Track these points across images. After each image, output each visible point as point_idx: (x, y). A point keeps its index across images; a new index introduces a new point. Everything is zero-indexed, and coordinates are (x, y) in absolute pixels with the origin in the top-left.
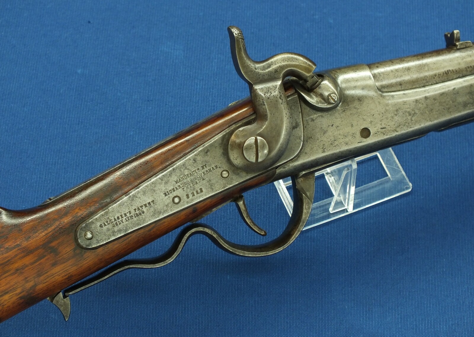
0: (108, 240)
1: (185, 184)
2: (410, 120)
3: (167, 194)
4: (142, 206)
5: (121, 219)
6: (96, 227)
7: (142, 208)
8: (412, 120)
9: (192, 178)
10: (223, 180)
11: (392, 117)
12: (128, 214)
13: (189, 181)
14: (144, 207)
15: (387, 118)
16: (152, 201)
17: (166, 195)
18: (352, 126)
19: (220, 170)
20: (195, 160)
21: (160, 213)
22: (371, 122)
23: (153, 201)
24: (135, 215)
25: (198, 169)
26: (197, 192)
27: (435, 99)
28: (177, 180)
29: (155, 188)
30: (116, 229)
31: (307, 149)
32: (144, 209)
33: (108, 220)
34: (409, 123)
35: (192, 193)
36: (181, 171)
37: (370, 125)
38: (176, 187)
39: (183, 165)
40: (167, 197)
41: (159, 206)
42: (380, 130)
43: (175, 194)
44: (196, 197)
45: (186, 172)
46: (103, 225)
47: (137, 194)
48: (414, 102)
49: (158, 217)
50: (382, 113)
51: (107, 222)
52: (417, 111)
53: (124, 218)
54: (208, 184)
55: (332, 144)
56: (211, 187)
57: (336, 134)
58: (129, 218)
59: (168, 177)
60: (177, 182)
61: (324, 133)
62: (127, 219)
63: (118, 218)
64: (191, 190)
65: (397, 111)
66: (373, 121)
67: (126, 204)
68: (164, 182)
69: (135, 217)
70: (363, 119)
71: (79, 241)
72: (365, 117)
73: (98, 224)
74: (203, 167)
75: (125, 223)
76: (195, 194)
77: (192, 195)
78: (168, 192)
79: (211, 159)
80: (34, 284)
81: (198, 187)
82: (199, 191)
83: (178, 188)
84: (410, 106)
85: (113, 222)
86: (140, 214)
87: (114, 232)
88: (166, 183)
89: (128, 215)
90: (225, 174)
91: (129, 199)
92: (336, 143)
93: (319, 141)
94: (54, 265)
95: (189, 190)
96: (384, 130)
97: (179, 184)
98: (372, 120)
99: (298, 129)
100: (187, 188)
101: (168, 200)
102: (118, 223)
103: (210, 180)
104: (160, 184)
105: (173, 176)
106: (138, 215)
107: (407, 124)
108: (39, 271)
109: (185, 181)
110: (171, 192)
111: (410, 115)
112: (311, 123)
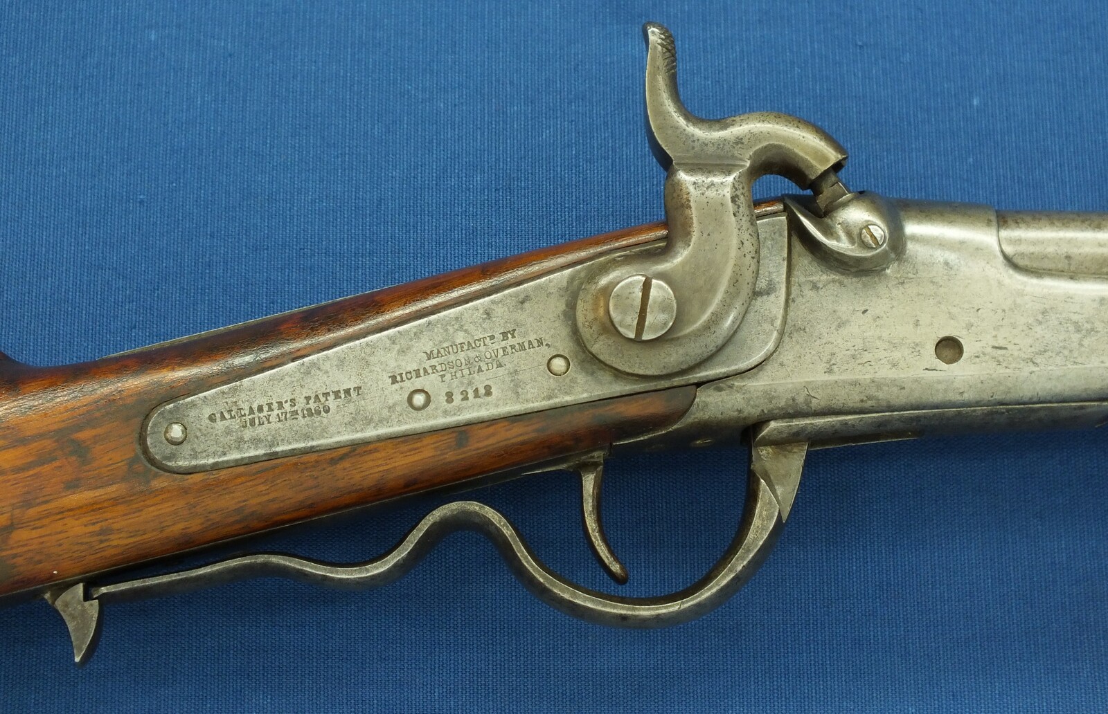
0: (220, 456)
1: (450, 365)
2: (1075, 345)
3: (399, 378)
4: (326, 395)
5: (265, 413)
6: (199, 418)
7: (327, 400)
8: (1081, 345)
9: (472, 354)
10: (550, 377)
11: (1029, 327)
12: (289, 403)
13: (463, 361)
14: (332, 397)
15: (1014, 326)
16: (355, 388)
17: (394, 381)
18: (917, 324)
19: (547, 352)
20: (488, 314)
21: (368, 421)
22: (969, 326)
23: (358, 389)
24: (305, 412)
25: (492, 337)
26: (476, 391)
28: (431, 352)
29: (372, 358)
30: (248, 434)
31: (787, 356)
32: (332, 402)
33: (234, 408)
34: (1071, 351)
35: (462, 393)
36: (446, 330)
37: (964, 332)
38: (425, 369)
39: (457, 319)
40: (396, 386)
41: (371, 404)
42: (989, 350)
43: (418, 383)
44: (470, 404)
45: (460, 338)
46: (218, 416)
47: (321, 362)
48: (1095, 300)
49: (362, 430)
50: (1004, 311)
51: (230, 411)
52: (1099, 326)
53: (276, 412)
54: (508, 379)
55: (854, 357)
56: (516, 388)
57: (870, 333)
58: (288, 415)
59: (411, 340)
60: (429, 356)
61: (839, 326)
62: (282, 418)
63: (260, 409)
64: (462, 383)
65: (1044, 312)
66: (975, 324)
67: (287, 378)
68: (397, 347)
69: (304, 417)
70: (949, 313)
71: (149, 441)
72: (954, 310)
73: (207, 412)
74: (504, 335)
75: (273, 426)
76: (471, 395)
77: (461, 397)
78: (401, 375)
79: (531, 319)
80: (9, 522)
81: (480, 381)
82: (482, 391)
83: (430, 371)
84: (1082, 307)
85: (245, 415)
86: (318, 413)
87: (240, 441)
88: (402, 352)
89: (287, 407)
90: (559, 364)
91: (299, 370)
92: (867, 356)
93: (824, 341)
94: (72, 485)
95: (456, 382)
96: (1000, 352)
97: (433, 362)
98: (972, 321)
99: (772, 297)
100: (454, 376)
101: (397, 395)
102: (257, 421)
103: (516, 371)
104: (389, 350)
105: (425, 338)
106: (310, 414)
107: (1066, 352)
108: (28, 493)
109: (452, 358)
110: (409, 376)
111: (1078, 330)
112: (809, 293)
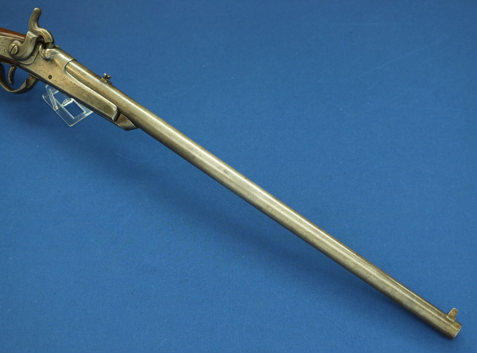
10: (4, 52)
11: (61, 80)
15: (59, 79)
18: (48, 71)
19: (5, 48)
20: (1, 38)
22: (54, 75)
27: (77, 87)
31: (32, 66)
50: (59, 76)
52: (69, 85)
57: (43, 69)
61: (40, 66)
65: (64, 79)
72: (54, 72)
74: (2, 43)
79: (5, 42)
84: (68, 81)
92: (40, 72)
96: (56, 81)
99: (33, 57)
111: (66, 84)
112: (38, 59)
